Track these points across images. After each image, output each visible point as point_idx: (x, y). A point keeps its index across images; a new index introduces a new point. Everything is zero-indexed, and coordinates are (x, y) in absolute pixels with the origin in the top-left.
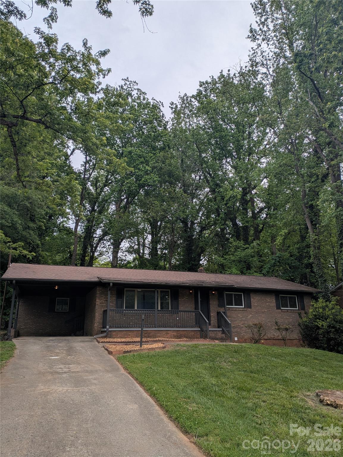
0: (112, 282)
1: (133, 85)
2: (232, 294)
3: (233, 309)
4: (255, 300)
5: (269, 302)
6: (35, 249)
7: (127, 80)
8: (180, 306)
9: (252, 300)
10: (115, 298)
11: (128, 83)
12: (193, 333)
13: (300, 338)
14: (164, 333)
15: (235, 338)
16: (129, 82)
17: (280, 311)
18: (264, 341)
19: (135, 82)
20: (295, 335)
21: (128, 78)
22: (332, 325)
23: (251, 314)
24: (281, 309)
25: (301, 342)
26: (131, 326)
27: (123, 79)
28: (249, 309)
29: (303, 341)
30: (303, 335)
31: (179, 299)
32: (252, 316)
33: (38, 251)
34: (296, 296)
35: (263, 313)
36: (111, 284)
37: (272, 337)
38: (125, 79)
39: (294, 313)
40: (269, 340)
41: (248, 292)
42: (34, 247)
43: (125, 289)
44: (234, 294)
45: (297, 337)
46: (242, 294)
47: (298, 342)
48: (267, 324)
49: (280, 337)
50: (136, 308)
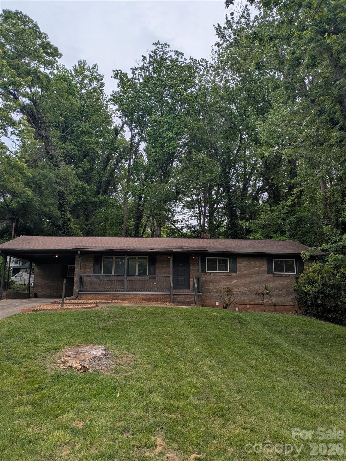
0: (79, 250)
1: (165, 48)
2: (216, 259)
3: (216, 274)
4: (242, 265)
5: (259, 266)
6: (67, 222)
7: (158, 43)
8: (157, 271)
9: (238, 265)
10: (92, 265)
11: (160, 47)
12: (162, 297)
13: (296, 304)
14: (132, 297)
15: (216, 302)
16: (161, 45)
17: (271, 275)
18: (251, 306)
19: (166, 44)
20: (290, 300)
21: (158, 41)
22: (320, 291)
23: (236, 278)
24: (273, 274)
25: (297, 308)
26: (108, 290)
27: (154, 44)
28: (234, 274)
29: (299, 308)
30: (299, 301)
31: (157, 265)
32: (237, 282)
33: (69, 224)
34: (294, 260)
35: (251, 277)
36: (79, 252)
37: (260, 303)
38: (156, 43)
39: (290, 278)
40: (257, 306)
41: (235, 256)
42: (65, 221)
43: (103, 256)
44: (218, 259)
45: (291, 303)
46: (227, 259)
47: (292, 308)
48: (255, 289)
49: (270, 302)
50: (113, 273)
